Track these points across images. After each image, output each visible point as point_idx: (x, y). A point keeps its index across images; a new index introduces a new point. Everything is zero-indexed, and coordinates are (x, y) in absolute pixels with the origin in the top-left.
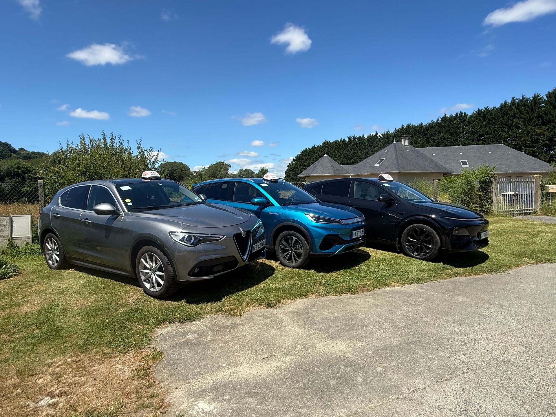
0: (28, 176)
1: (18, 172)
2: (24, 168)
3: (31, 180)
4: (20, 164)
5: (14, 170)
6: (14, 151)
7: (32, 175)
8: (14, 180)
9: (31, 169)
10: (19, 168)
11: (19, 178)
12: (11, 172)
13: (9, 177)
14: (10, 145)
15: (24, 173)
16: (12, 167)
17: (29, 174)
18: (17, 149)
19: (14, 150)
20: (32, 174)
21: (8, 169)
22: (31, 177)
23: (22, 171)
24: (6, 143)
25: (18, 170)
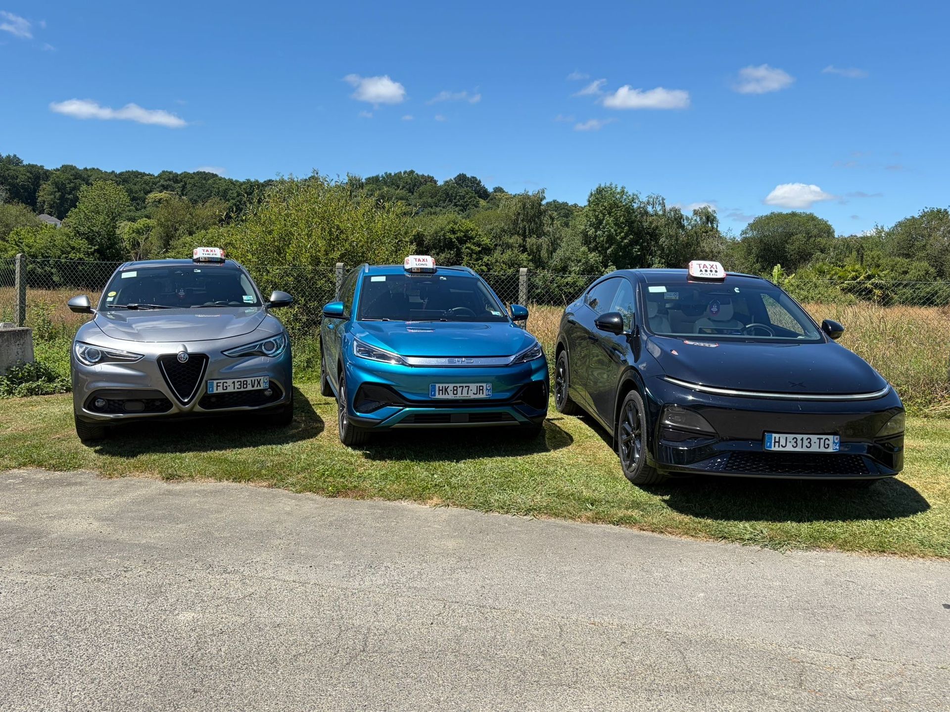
0: (466, 248)
1: (451, 239)
2: (462, 231)
3: (471, 256)
4: (456, 223)
5: (444, 235)
6: (483, 194)
7: (473, 247)
8: (443, 255)
9: (474, 233)
10: (453, 232)
11: (452, 252)
12: (439, 241)
13: (436, 249)
14: (480, 182)
15: (462, 241)
16: (442, 229)
17: (468, 245)
18: (490, 189)
19: (485, 191)
20: (474, 244)
21: (436, 233)
22: (472, 250)
23: (457, 238)
24: (473, 177)
25: (452, 236)
